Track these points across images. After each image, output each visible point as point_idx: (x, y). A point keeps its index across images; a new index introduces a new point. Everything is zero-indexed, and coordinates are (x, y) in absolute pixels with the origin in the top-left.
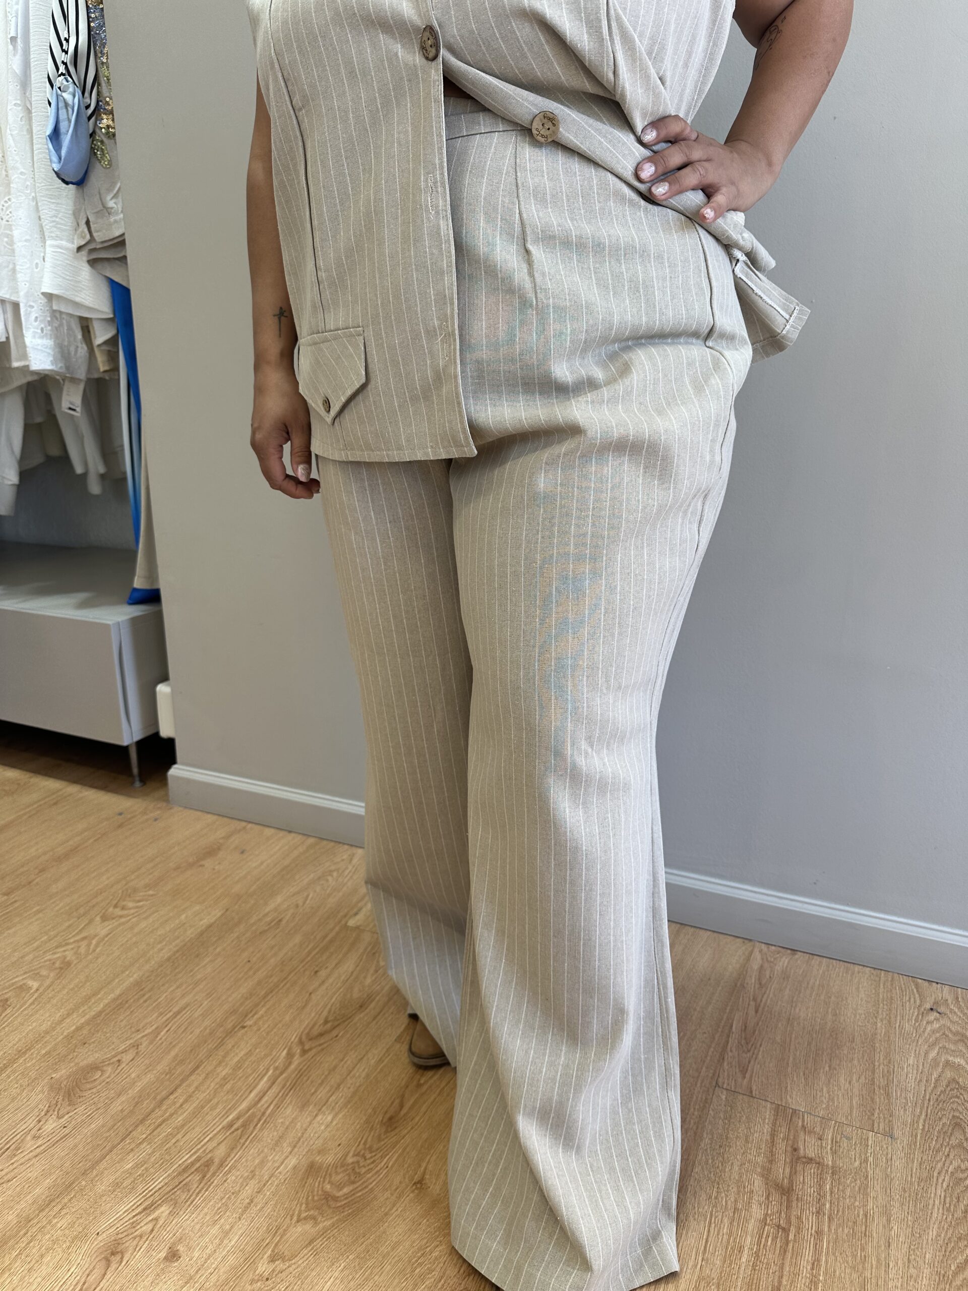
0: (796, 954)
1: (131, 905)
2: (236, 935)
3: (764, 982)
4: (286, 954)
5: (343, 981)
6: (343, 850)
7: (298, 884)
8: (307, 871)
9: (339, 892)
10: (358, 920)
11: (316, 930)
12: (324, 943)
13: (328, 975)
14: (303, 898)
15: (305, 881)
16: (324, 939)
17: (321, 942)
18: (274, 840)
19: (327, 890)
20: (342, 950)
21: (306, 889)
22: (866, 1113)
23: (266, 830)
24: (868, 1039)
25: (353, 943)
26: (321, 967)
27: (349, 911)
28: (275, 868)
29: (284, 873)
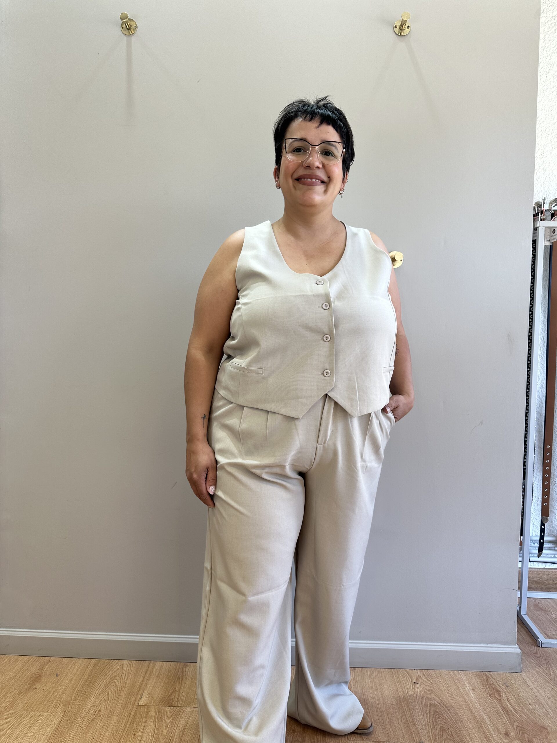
2: (78, 725)
4: (113, 729)
5: (152, 736)
6: (115, 663)
7: (99, 688)
8: (101, 679)
9: (125, 688)
10: (144, 701)
11: (123, 712)
12: (131, 718)
13: (142, 735)
14: (106, 695)
15: (103, 685)
16: (130, 716)
17: (129, 718)
18: (71, 665)
19: (117, 688)
20: (143, 720)
21: (105, 690)
22: (410, 735)
23: (63, 659)
24: (398, 702)
25: (147, 714)
26: (136, 731)
27: (136, 697)
28: (81, 682)
29: (87, 683)
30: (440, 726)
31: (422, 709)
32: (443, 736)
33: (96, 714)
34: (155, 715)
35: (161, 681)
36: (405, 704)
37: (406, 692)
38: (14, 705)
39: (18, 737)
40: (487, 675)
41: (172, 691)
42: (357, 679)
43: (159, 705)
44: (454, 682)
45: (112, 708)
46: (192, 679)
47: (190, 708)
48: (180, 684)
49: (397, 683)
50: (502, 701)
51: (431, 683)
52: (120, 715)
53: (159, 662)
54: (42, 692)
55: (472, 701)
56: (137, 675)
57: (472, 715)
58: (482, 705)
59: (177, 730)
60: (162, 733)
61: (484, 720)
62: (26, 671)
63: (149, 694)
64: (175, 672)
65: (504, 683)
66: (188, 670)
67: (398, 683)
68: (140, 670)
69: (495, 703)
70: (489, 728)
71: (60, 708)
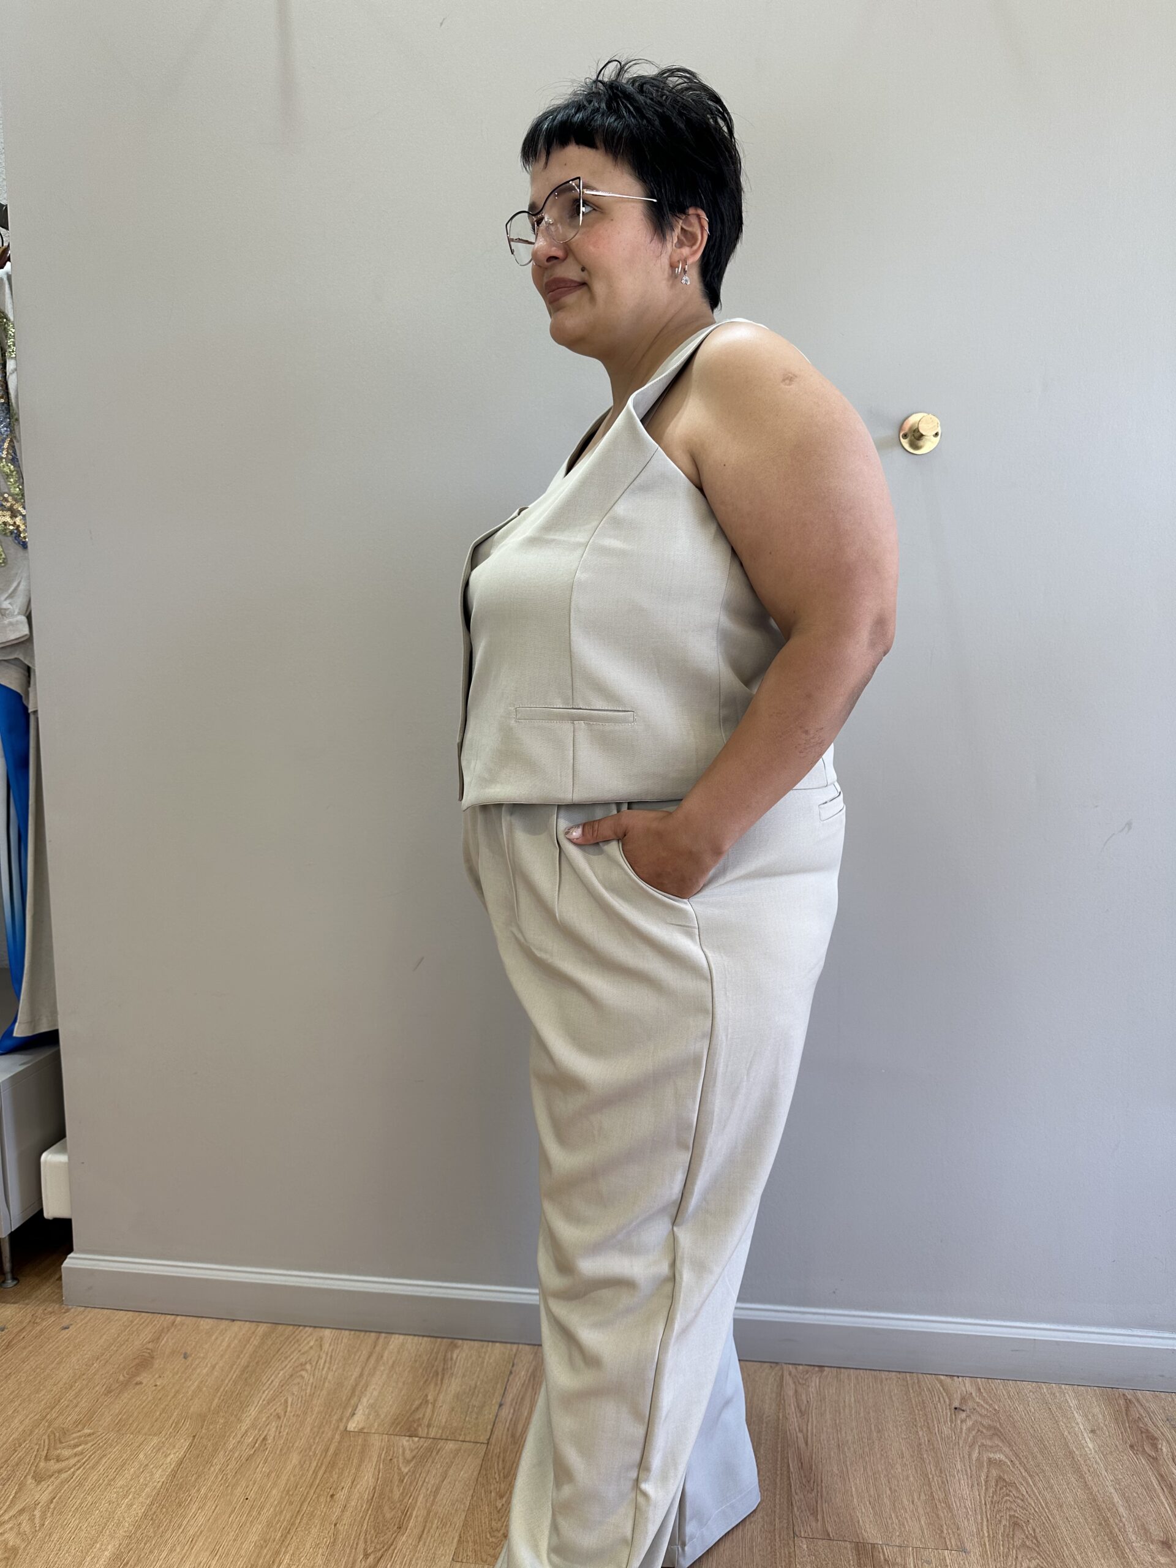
0: (824, 1371)
1: (66, 1453)
2: (218, 1467)
3: (803, 1409)
4: (288, 1480)
5: (367, 1502)
6: (306, 1335)
7: (268, 1387)
8: (274, 1369)
9: (322, 1390)
10: (358, 1422)
11: (312, 1444)
12: (328, 1458)
13: (348, 1499)
14: (281, 1404)
15: (276, 1382)
16: (326, 1453)
17: (325, 1457)
18: (216, 1334)
19: (306, 1390)
20: (352, 1463)
21: (281, 1393)
22: (936, 1533)
23: (202, 1322)
24: (916, 1451)
25: (363, 1452)
26: (336, 1489)
27: (343, 1412)
28: (232, 1372)
29: (245, 1375)
30: (1008, 1513)
31: (969, 1470)
32: (1015, 1540)
33: (257, 1445)
34: (379, 1456)
35: (398, 1379)
36: (930, 1458)
37: (935, 1429)
38: (95, 1416)
39: (95, 1486)
40: (1129, 1397)
41: (420, 1401)
42: (825, 1392)
43: (389, 1433)
44: (1048, 1411)
45: (291, 1434)
46: (464, 1376)
47: (453, 1442)
48: (438, 1388)
49: (917, 1406)
50: (1161, 1462)
51: (995, 1410)
52: (306, 1451)
53: (397, 1336)
54: (152, 1392)
55: (1089, 1459)
56: (350, 1361)
57: (1085, 1493)
58: (1111, 1469)
59: (424, 1490)
60: (390, 1495)
61: (1114, 1505)
62: (124, 1343)
63: (372, 1406)
64: (428, 1359)
65: (1168, 1420)
66: (458, 1356)
67: (919, 1408)
68: (357, 1351)
69: (1143, 1464)
70: (1125, 1525)
71: (186, 1428)
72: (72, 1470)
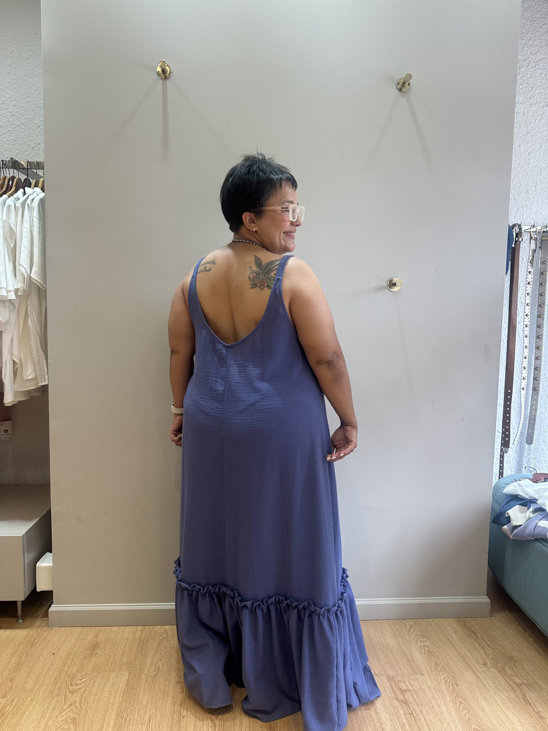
1: (79, 682)
2: (144, 680)
8: (151, 643)
14: (160, 655)
18: (121, 632)
22: (412, 670)
23: (112, 628)
24: (399, 645)
29: (140, 646)
30: (434, 661)
31: (418, 649)
32: (438, 669)
33: (156, 670)
36: (404, 647)
38: (84, 668)
39: (97, 692)
44: (439, 627)
49: (395, 630)
50: (478, 640)
51: (422, 629)
54: (104, 656)
62: (83, 639)
69: (473, 641)
70: (471, 660)
71: (125, 668)
72: (84, 688)
